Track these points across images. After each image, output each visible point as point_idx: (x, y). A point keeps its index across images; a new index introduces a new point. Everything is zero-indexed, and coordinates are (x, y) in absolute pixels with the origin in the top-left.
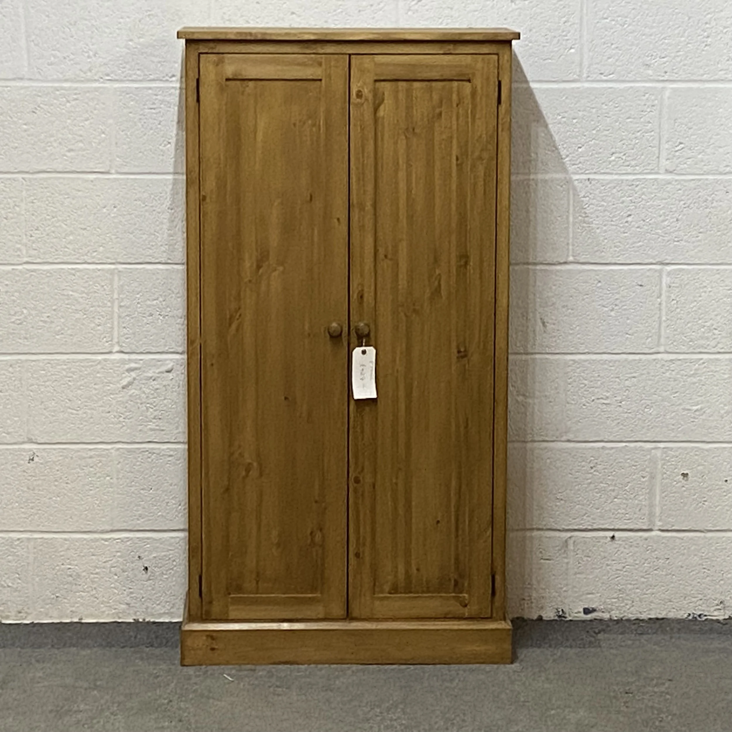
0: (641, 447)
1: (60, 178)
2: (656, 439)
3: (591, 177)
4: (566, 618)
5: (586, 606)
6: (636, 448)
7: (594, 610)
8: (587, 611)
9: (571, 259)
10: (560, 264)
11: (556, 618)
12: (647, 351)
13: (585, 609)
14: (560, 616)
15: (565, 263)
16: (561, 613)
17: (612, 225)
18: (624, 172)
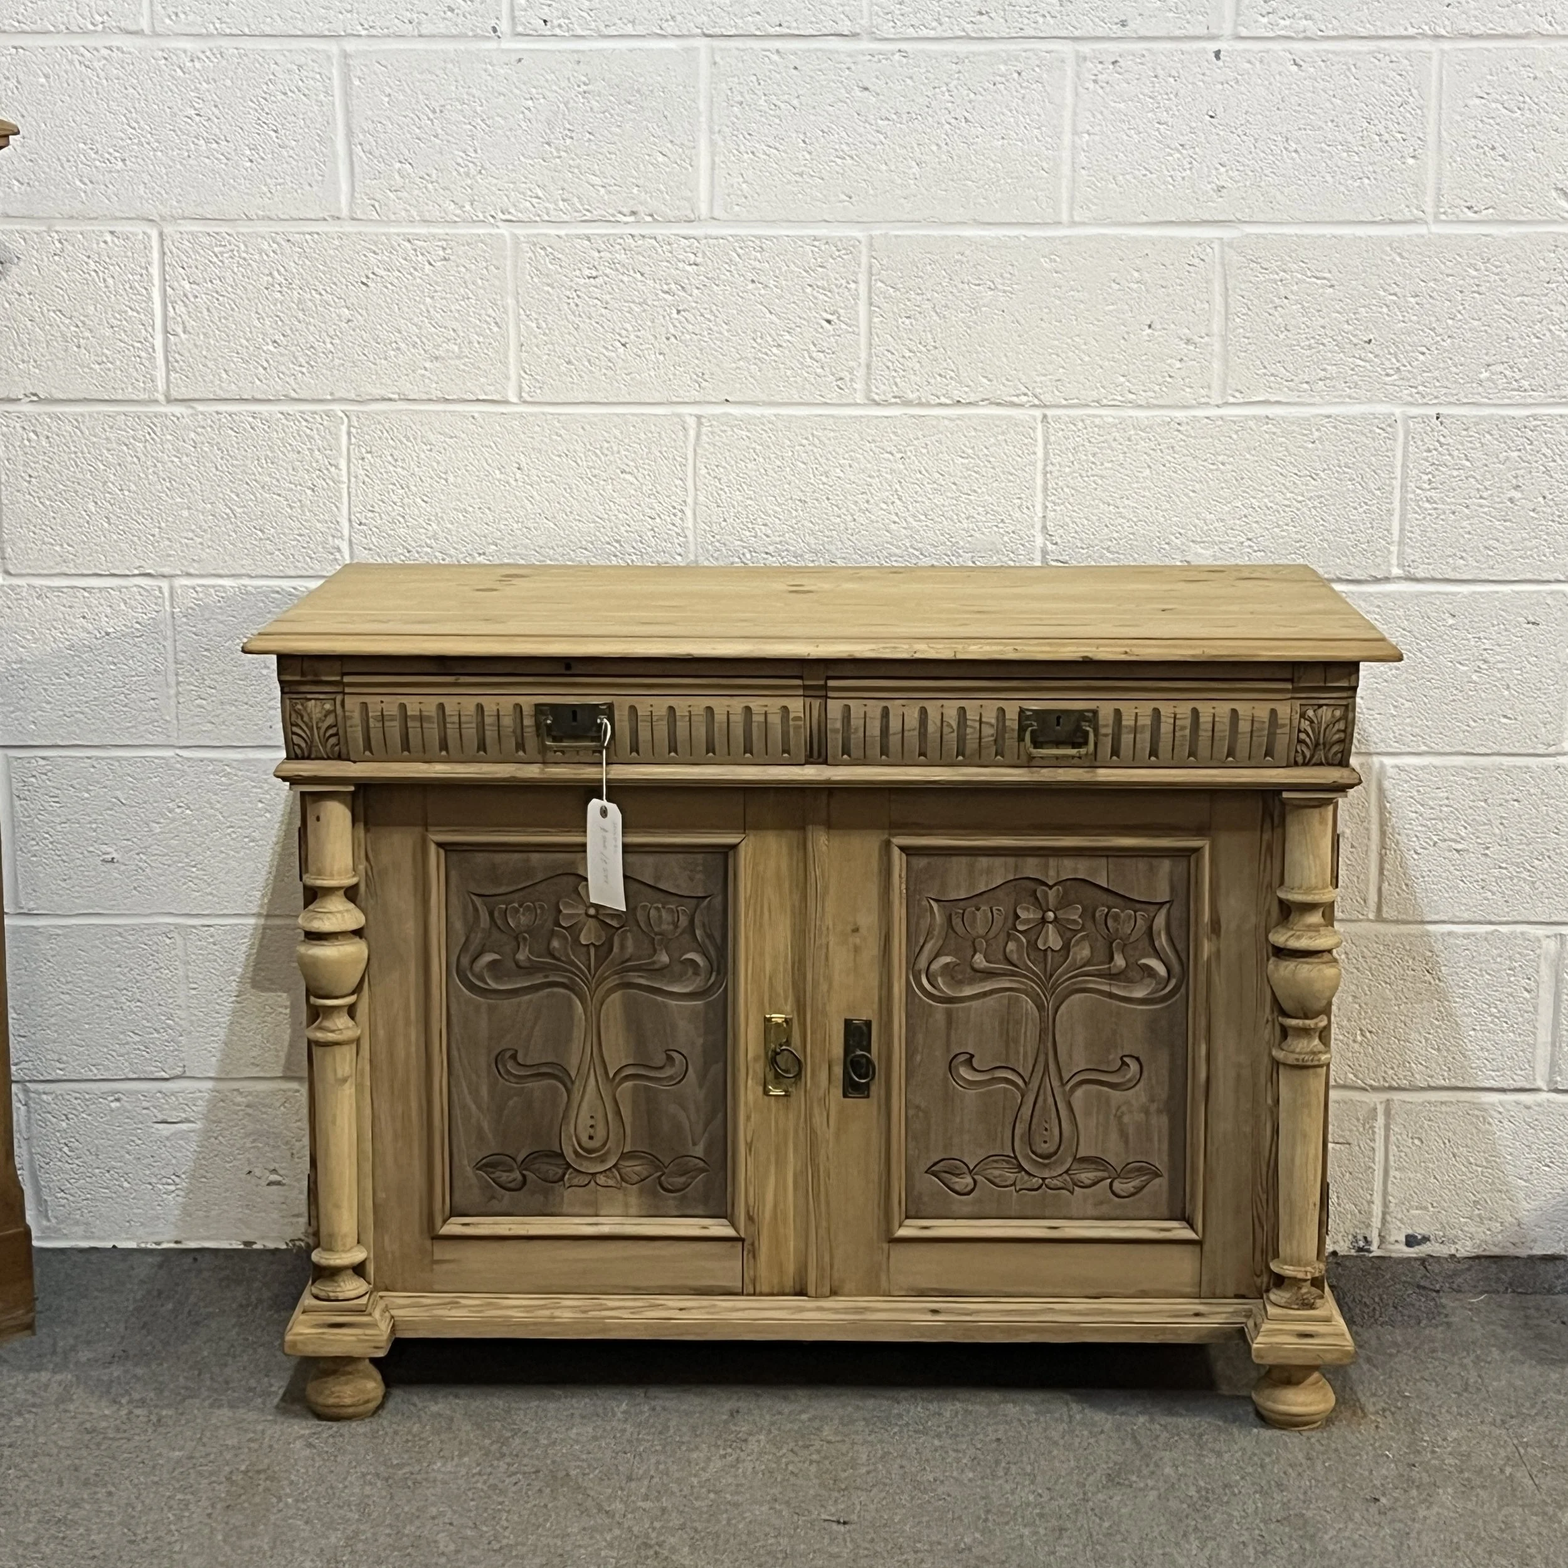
0: (1522, 933)
1: (416, 412)
2: (1554, 919)
3: (1442, 410)
4: (1369, 1251)
5: (1410, 1232)
6: (1513, 935)
7: (1426, 1239)
8: (1411, 1241)
9: (1396, 571)
10: (1376, 580)
11: (1353, 1252)
12: (1541, 750)
13: (1407, 1237)
14: (1360, 1249)
15: (1387, 579)
16: (1361, 1244)
17: (1481, 506)
18: (1507, 401)
